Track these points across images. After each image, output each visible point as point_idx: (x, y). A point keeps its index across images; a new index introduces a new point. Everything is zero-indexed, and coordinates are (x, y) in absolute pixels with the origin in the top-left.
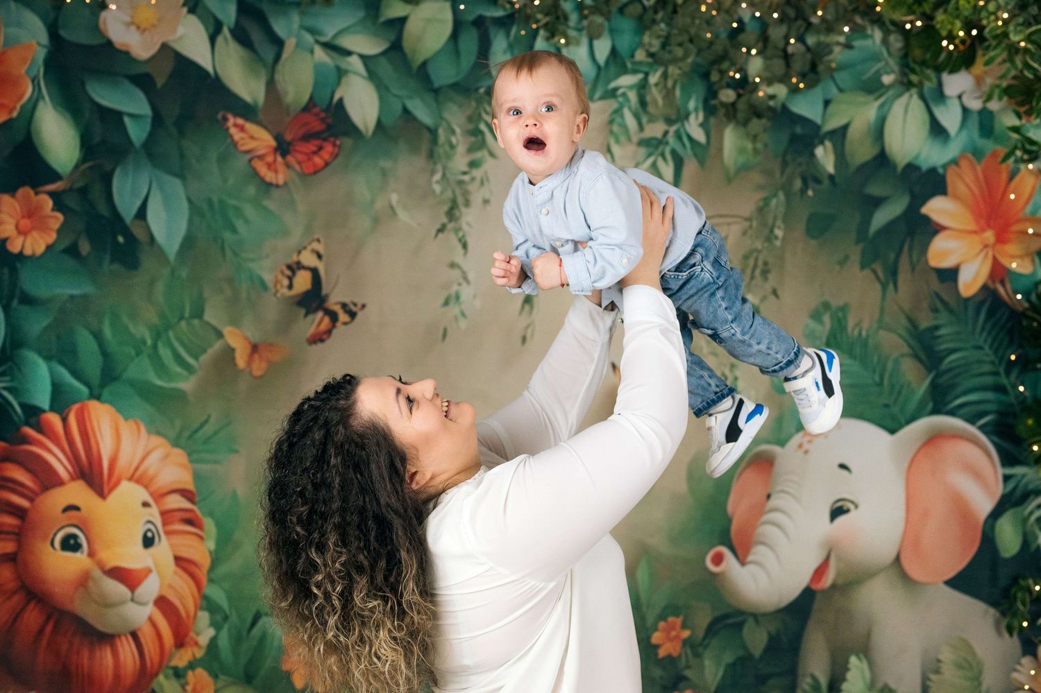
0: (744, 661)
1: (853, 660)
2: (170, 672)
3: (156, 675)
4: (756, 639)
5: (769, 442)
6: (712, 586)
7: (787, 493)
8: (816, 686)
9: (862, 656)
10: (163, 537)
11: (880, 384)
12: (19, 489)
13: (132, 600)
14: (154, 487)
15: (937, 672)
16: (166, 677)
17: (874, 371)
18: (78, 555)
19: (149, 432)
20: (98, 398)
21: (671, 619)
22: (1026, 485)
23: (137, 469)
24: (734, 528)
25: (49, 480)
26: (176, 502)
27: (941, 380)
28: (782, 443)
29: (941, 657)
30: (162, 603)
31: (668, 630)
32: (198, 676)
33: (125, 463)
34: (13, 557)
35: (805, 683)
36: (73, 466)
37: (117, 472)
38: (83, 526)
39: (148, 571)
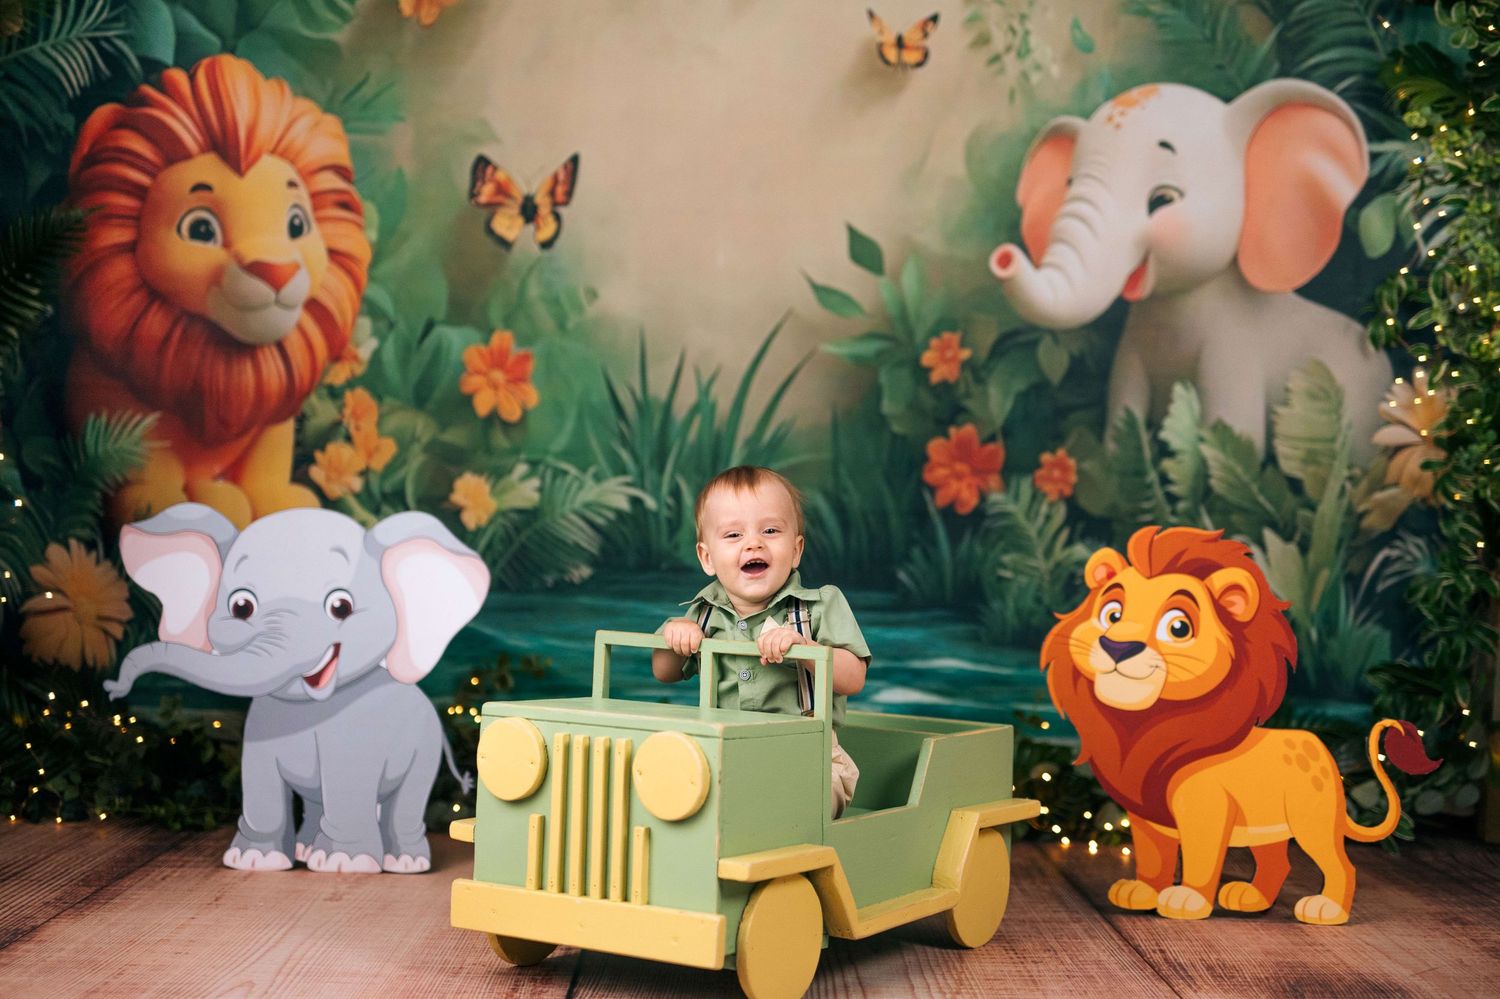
0: (1039, 388)
1: (1178, 389)
2: (324, 392)
3: (307, 394)
4: (1054, 362)
6: (998, 295)
7: (1094, 178)
8: (1131, 422)
9: (1189, 384)
10: (314, 226)
11: (1212, 39)
13: (278, 302)
14: (301, 163)
15: (1286, 403)
16: (320, 398)
17: (1204, 23)
18: (210, 246)
19: (296, 94)
20: (232, 51)
21: (946, 335)
22: (1400, 165)
23: (280, 140)
24: (1026, 221)
25: (173, 152)
26: (329, 181)
27: (1290, 34)
28: (1087, 115)
29: (1290, 385)
30: (313, 306)
31: (943, 349)
32: (358, 397)
33: (266, 132)
34: (131, 248)
35: (1117, 418)
36: (203, 135)
37: (257, 144)
38: (216, 210)
39: (296, 267)
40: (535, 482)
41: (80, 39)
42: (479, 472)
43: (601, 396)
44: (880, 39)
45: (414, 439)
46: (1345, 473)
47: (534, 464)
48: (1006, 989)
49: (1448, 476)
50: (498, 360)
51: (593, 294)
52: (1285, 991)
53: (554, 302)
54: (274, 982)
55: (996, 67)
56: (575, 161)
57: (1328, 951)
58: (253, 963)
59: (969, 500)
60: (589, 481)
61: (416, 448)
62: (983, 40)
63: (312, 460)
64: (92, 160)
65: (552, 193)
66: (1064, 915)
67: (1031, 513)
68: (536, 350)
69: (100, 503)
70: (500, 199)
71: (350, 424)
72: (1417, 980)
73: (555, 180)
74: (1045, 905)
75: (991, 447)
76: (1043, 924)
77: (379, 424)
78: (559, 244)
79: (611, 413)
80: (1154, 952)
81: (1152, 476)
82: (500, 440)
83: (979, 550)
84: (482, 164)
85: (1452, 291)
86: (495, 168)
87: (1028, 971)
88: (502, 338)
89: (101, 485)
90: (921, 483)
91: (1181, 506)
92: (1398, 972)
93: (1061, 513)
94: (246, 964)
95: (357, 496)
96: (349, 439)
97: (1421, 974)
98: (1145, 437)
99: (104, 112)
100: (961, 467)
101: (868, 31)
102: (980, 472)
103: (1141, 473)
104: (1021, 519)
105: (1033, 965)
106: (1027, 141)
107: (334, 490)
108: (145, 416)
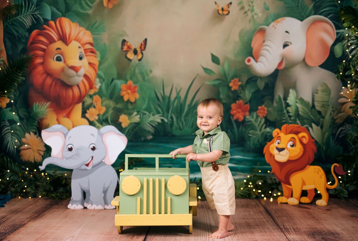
0: (258, 91)
1: (291, 90)
2: (88, 96)
3: (84, 97)
4: (261, 85)
5: (263, 25)
6: (247, 69)
7: (270, 40)
8: (280, 98)
9: (294, 89)
10: (85, 57)
11: (298, 6)
12: (43, 43)
13: (77, 75)
14: (82, 42)
15: (317, 93)
17: (296, 2)
18: (61, 62)
20: (65, 16)
21: (235, 79)
22: (343, 35)
23: (77, 37)
24: (254, 51)
25: (51, 41)
26: (88, 46)
27: (317, 4)
28: (268, 25)
30: (85, 76)
31: (234, 82)
32: (97, 97)
33: (73, 35)
34: (42, 64)
35: (276, 98)
36: (58, 36)
37: (71, 38)
38: (62, 54)
39: (81, 67)
40: (139, 116)
41: (29, 15)
42: (125, 114)
43: (153, 95)
44: (218, 9)
45: (110, 107)
46: (331, 109)
47: (138, 112)
48: (246, 235)
49: (356, 110)
50: (129, 88)
51: (151, 71)
52: (311, 234)
53: (142, 74)
54: (78, 236)
55: (246, 14)
56: (146, 40)
57: (323, 224)
58: (74, 231)
59: (241, 118)
60: (151, 116)
61: (110, 109)
62: (243, 8)
63: (86, 112)
64: (33, 43)
65: (141, 48)
66: (262, 217)
67: (256, 121)
68: (138, 85)
69: (37, 124)
70: (128, 49)
71: (95, 103)
72: (342, 231)
73: (141, 45)
74: (258, 214)
75: (246, 105)
76: (257, 219)
77: (102, 103)
78: (143, 60)
79: (156, 100)
80: (282, 225)
81: (285, 111)
82: (130, 106)
83: (244, 130)
84: (124, 41)
85: (356, 66)
86: (127, 42)
87: (252, 231)
88: (130, 82)
89: (37, 119)
90: (230, 114)
91: (292, 118)
92: (338, 229)
93: (263, 121)
94: (72, 232)
95: (97, 120)
96: (94, 107)
97: (343, 230)
98: (283, 102)
99: (35, 32)
100: (239, 110)
101: (215, 7)
102: (244, 111)
103: (283, 111)
104: (254, 122)
105: (253, 229)
106: (254, 32)
107: (91, 119)
108: (47, 103)
